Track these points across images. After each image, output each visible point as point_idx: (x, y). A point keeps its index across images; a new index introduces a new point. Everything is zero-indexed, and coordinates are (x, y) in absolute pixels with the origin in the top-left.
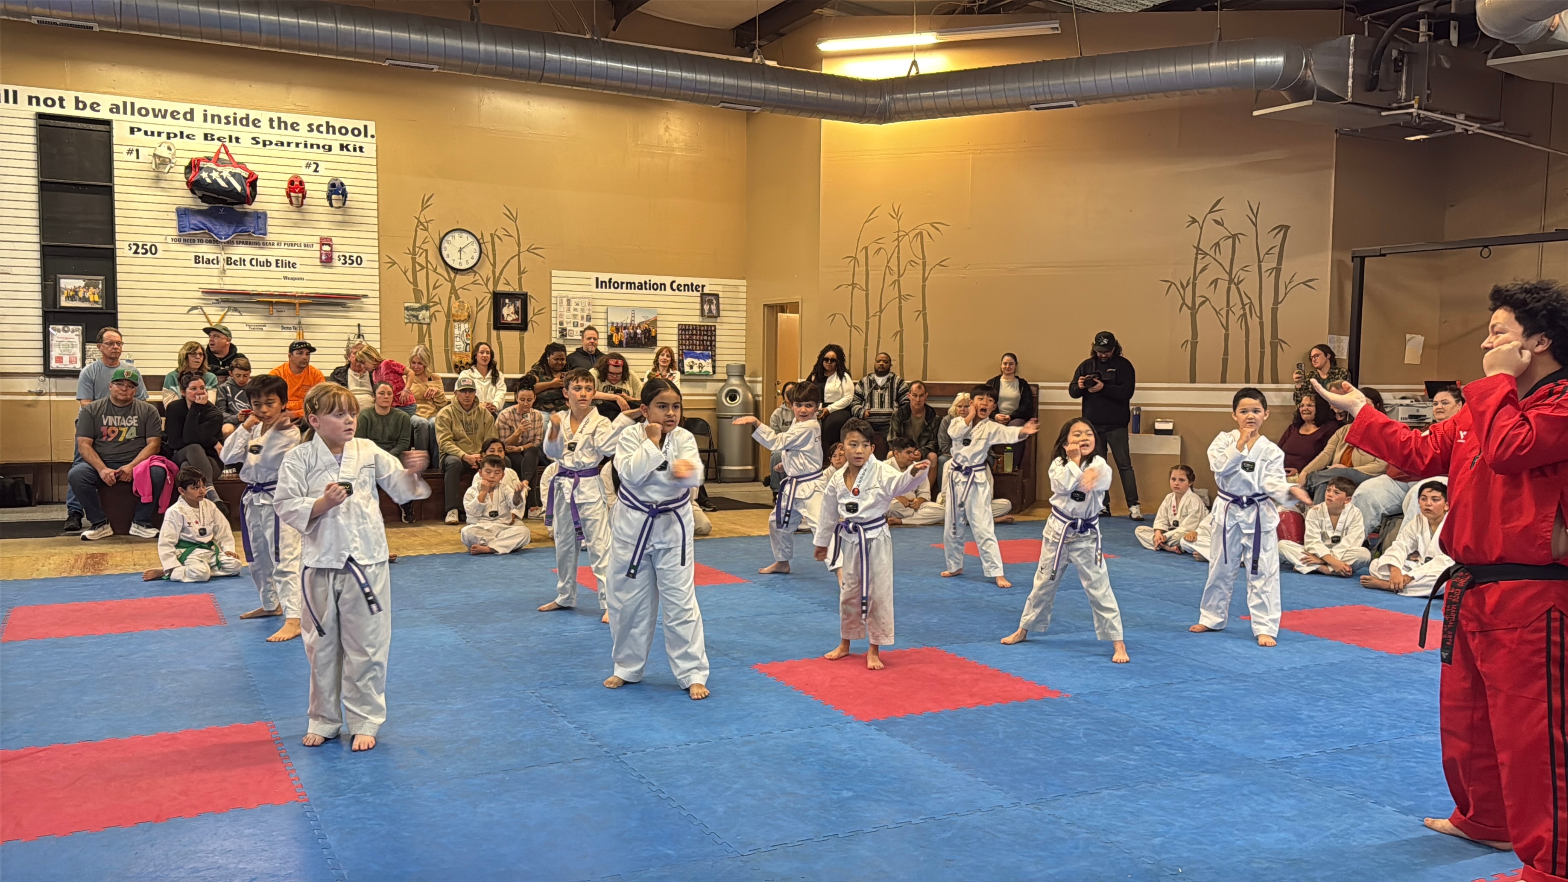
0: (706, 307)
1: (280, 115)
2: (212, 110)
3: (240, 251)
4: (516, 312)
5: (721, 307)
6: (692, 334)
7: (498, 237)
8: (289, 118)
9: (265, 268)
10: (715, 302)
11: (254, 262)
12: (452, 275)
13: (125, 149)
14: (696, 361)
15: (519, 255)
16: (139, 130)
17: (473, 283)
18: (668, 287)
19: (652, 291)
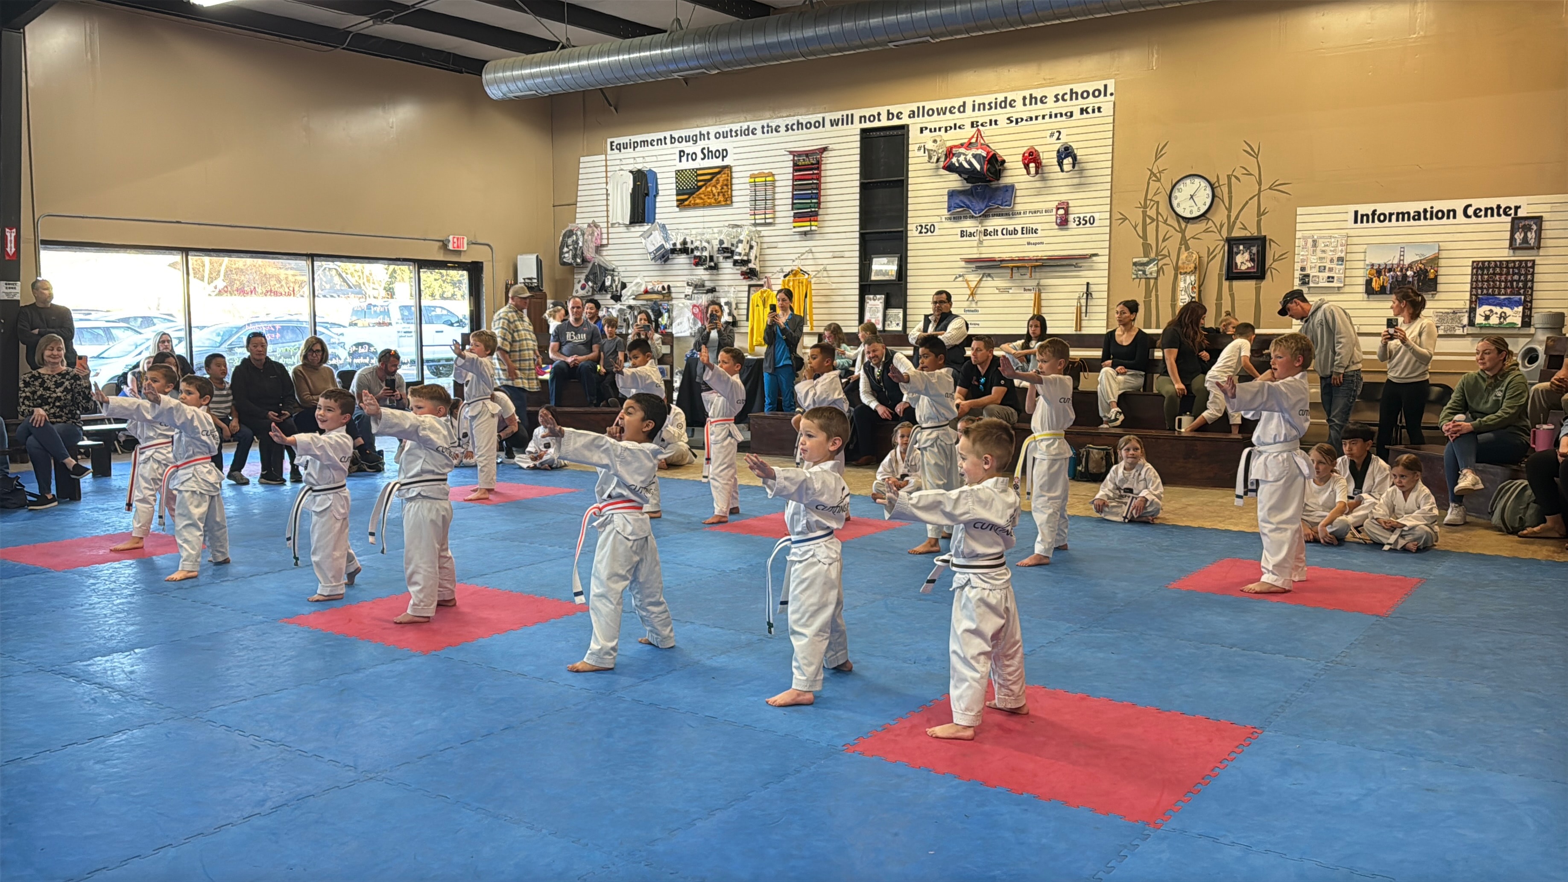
0: (1519, 236)
1: (1031, 91)
2: (979, 100)
3: (995, 223)
4: (1252, 260)
5: (1545, 234)
6: (1494, 274)
7: (1236, 177)
8: (1038, 93)
9: (1013, 236)
10: (1534, 227)
11: (1005, 232)
12: (1183, 225)
13: (916, 147)
14: (1497, 310)
15: (1259, 194)
16: (926, 128)
17: (1205, 231)
18: (1460, 213)
19: (1435, 221)
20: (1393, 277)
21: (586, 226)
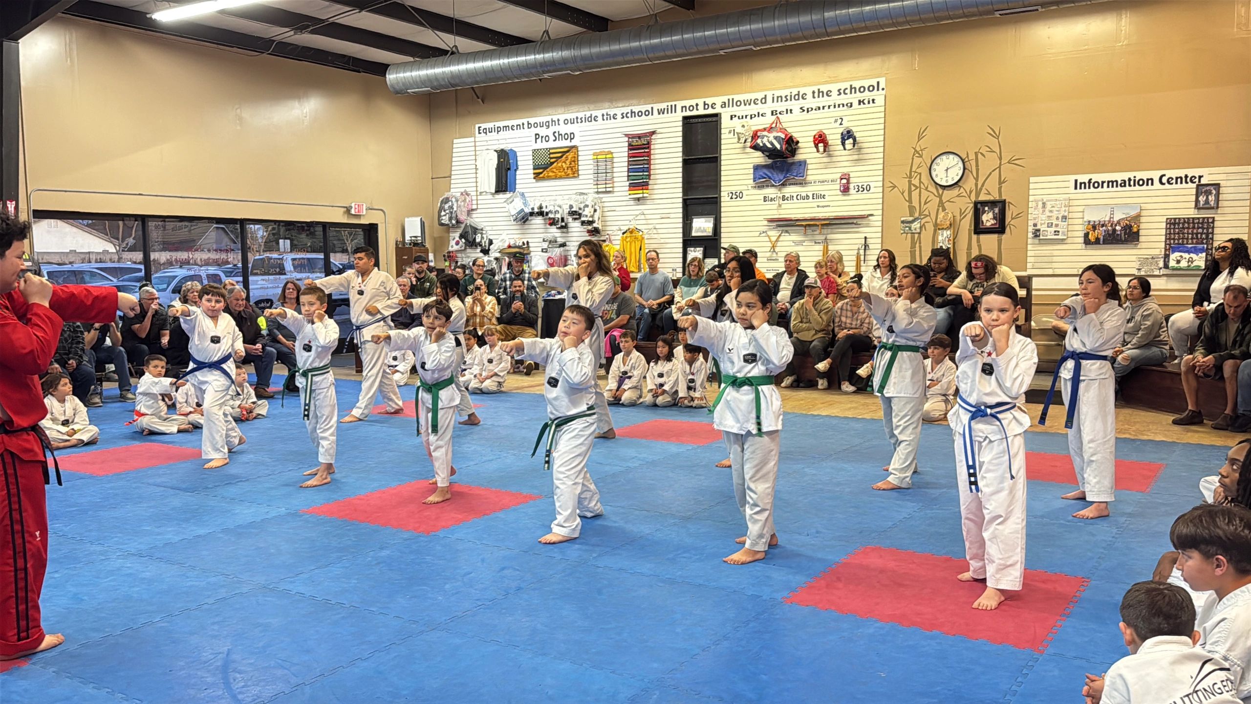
0: (1202, 199)
1: (819, 87)
2: (778, 93)
3: (790, 190)
4: (995, 218)
5: (1222, 197)
6: (1183, 228)
7: (981, 154)
8: (824, 88)
9: (806, 201)
10: (1214, 192)
11: (799, 197)
12: (941, 191)
13: (727, 131)
14: (1186, 255)
15: (1000, 167)
16: (735, 116)
17: (958, 196)
18: (1156, 181)
19: (1137, 187)
20: (1105, 231)
21: (459, 194)
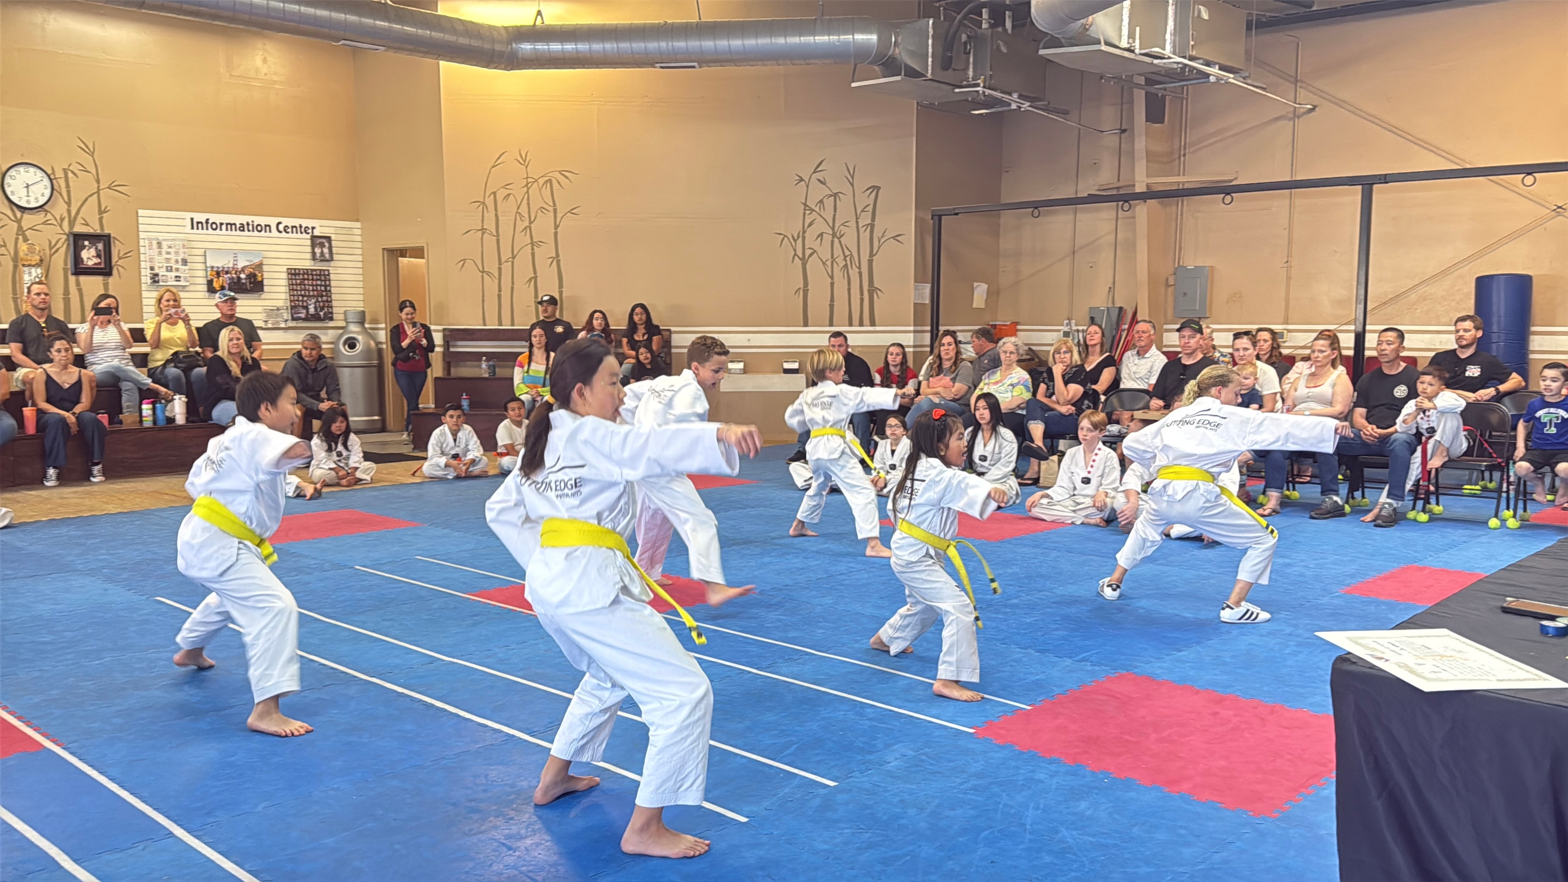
0: (318, 250)
4: (98, 256)
5: (334, 250)
6: (304, 279)
7: (73, 172)
10: (327, 244)
15: (98, 192)
17: (44, 223)
18: (274, 228)
19: (256, 233)
20: (230, 279)
